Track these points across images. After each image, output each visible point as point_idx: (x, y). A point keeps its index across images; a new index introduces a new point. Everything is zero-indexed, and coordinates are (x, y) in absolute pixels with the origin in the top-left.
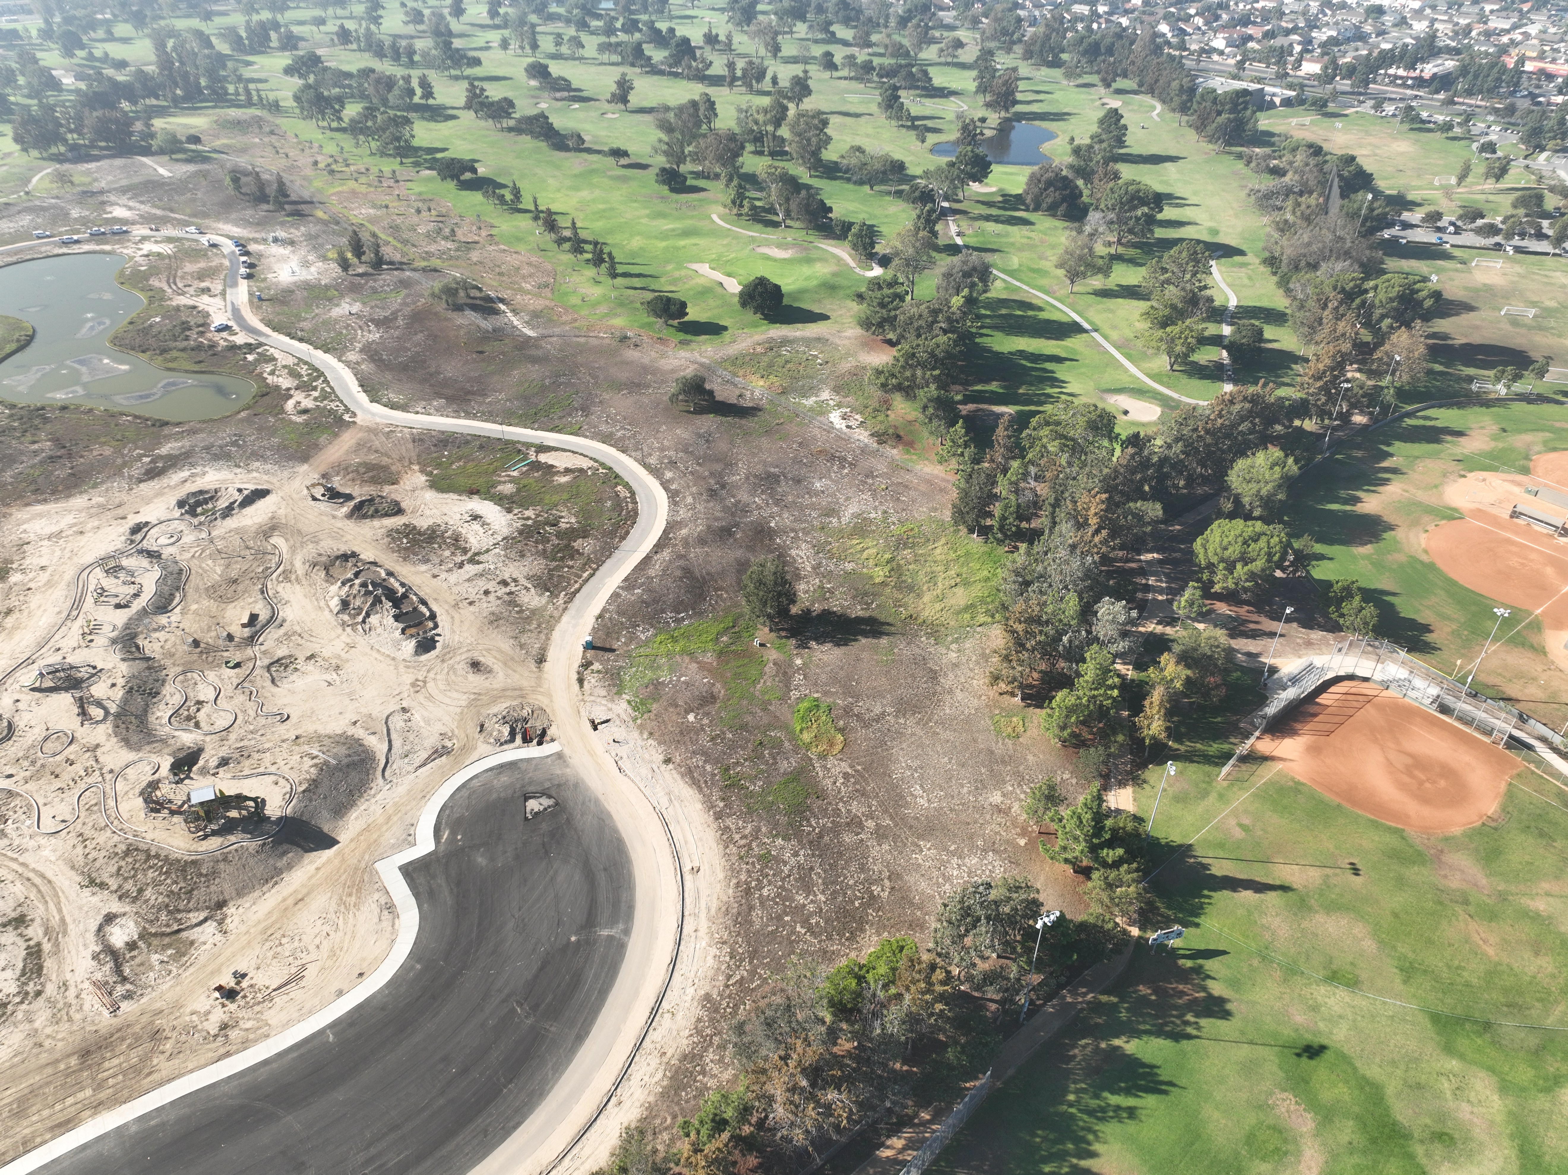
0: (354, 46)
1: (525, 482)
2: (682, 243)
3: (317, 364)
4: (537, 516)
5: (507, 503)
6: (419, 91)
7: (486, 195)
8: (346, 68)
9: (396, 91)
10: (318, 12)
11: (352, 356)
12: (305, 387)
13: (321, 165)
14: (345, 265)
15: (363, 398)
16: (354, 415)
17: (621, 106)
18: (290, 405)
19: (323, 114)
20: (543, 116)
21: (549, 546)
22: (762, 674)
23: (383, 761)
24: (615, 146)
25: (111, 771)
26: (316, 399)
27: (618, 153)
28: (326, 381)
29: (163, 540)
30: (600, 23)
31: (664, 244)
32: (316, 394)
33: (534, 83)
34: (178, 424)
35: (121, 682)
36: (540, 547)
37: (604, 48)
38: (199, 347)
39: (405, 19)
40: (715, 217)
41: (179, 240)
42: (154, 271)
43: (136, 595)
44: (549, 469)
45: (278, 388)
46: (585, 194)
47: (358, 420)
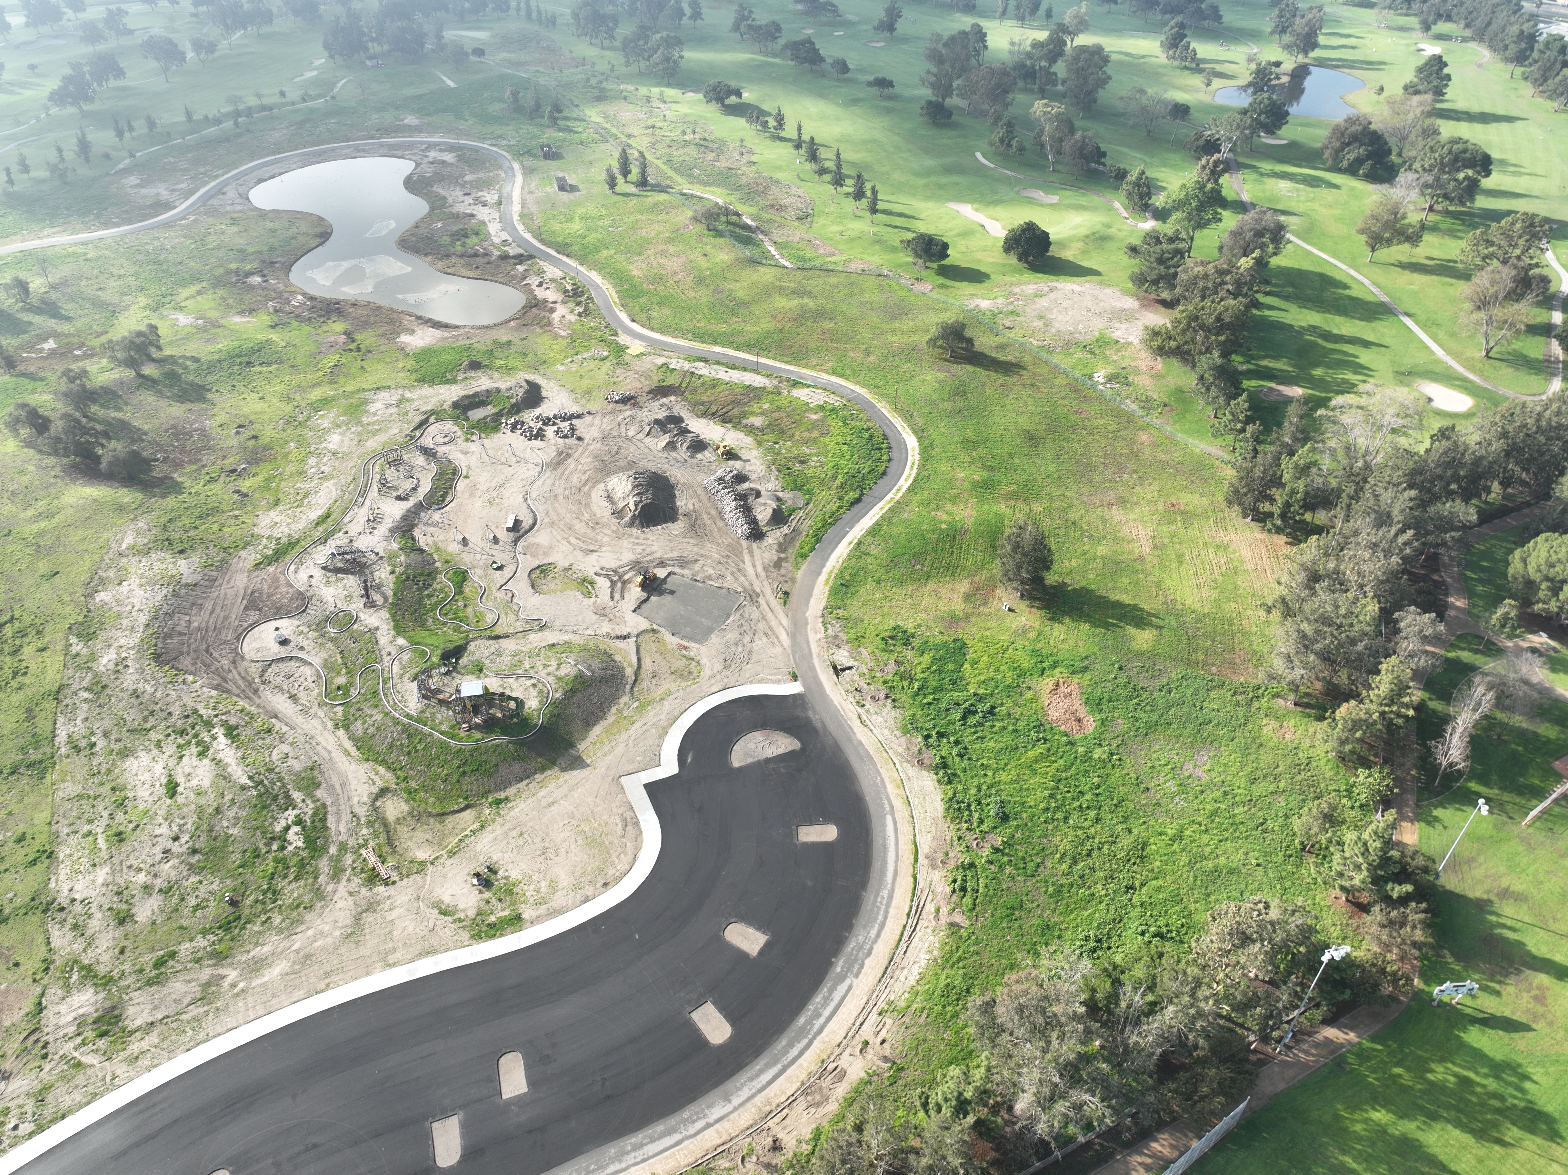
1: (776, 415)
2: (944, 180)
3: (582, 279)
4: (787, 451)
5: (759, 436)
6: (688, 11)
7: (750, 120)
9: (666, 11)
12: (568, 302)
14: (611, 183)
15: (625, 317)
16: (615, 333)
17: (887, 35)
18: (556, 316)
19: (597, 32)
20: (809, 42)
23: (632, 679)
24: (880, 75)
25: (389, 654)
26: (580, 315)
27: (883, 83)
28: (590, 298)
29: (440, 439)
32: (579, 309)
33: (801, 7)
35: (398, 569)
38: (476, 255)
40: (979, 155)
41: (460, 148)
42: (438, 178)
43: (414, 490)
44: (801, 405)
45: (545, 301)
46: (847, 124)
47: (619, 339)
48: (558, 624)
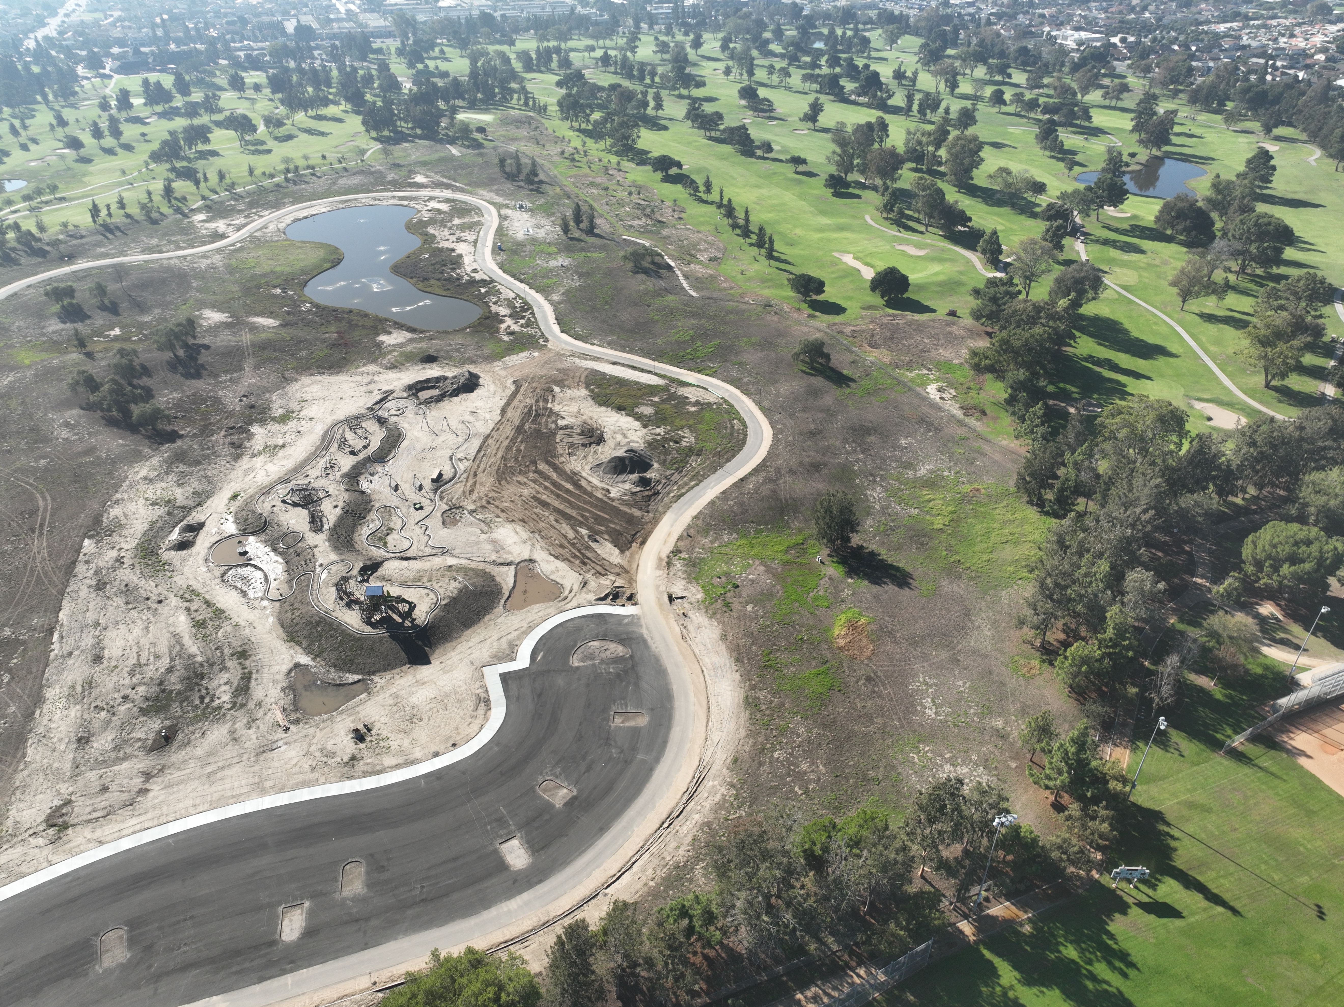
0: (612, 69)
1: (662, 406)
2: (835, 235)
3: (529, 299)
4: (666, 433)
5: (645, 421)
6: (652, 104)
7: (685, 186)
8: (600, 84)
9: (634, 103)
10: (591, 42)
11: (556, 297)
12: (515, 316)
13: (566, 155)
14: (566, 229)
15: (556, 329)
16: (547, 340)
17: (810, 125)
18: (503, 326)
19: (577, 117)
20: (744, 128)
21: (669, 458)
22: (818, 585)
23: (507, 594)
24: (797, 155)
25: (321, 565)
26: (522, 326)
27: (797, 160)
28: (533, 313)
29: (393, 412)
30: (808, 59)
31: (818, 236)
32: (522, 321)
33: (743, 102)
34: (422, 332)
35: (341, 504)
36: (662, 457)
37: (806, 78)
38: (450, 280)
39: (655, 49)
40: (868, 218)
41: (454, 201)
42: (432, 221)
43: (365, 447)
44: (684, 400)
45: (497, 314)
46: (764, 192)
47: (549, 345)
48: (456, 552)
